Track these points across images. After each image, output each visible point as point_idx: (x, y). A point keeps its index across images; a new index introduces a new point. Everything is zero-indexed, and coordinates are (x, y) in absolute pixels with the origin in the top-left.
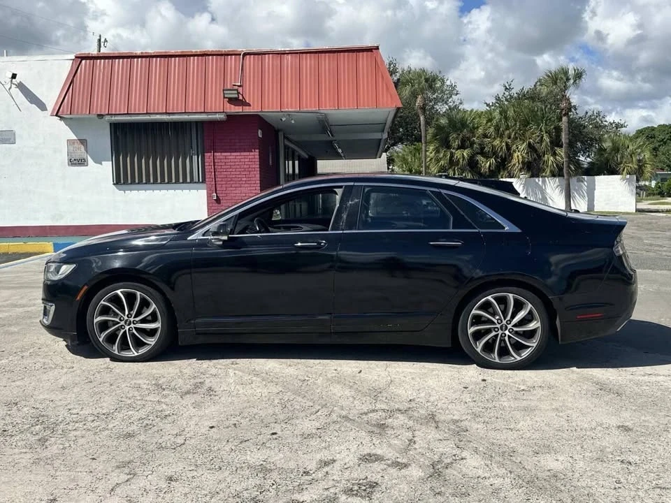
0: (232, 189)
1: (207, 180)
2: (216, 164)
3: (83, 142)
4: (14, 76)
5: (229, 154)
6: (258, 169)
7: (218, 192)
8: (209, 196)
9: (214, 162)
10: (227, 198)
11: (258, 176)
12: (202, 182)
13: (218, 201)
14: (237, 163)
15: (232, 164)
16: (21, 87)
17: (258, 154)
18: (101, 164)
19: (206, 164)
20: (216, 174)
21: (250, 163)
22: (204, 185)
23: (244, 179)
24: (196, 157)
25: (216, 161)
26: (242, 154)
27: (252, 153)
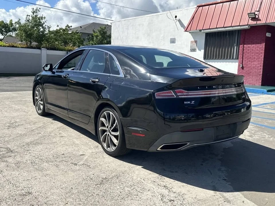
0: (250, 62)
1: (239, 58)
2: (244, 50)
3: (196, 42)
4: (176, 17)
5: (250, 45)
6: (264, 53)
7: (243, 64)
8: (239, 66)
9: (243, 49)
10: (247, 67)
11: (263, 56)
12: (237, 59)
13: (243, 68)
14: (254, 50)
15: (251, 50)
16: (179, 21)
17: (264, 45)
18: (201, 51)
19: (240, 50)
20: (244, 55)
21: (260, 50)
22: (237, 61)
23: (256, 58)
24: (236, 47)
25: (244, 49)
26: (257, 45)
27: (261, 45)
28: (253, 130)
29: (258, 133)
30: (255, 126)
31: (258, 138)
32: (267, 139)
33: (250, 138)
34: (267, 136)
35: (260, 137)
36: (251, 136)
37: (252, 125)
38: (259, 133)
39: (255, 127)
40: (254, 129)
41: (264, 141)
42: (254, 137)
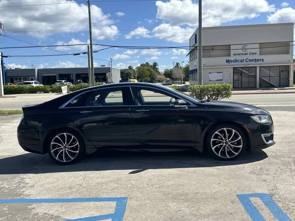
28: (23, 187)
29: (16, 185)
30: (22, 196)
31: (14, 180)
32: (5, 182)
33: (22, 177)
34: (5, 185)
35: (13, 182)
36: (23, 179)
37: (28, 196)
38: (14, 186)
39: (22, 194)
40: (22, 190)
41: (8, 179)
42: (19, 179)
